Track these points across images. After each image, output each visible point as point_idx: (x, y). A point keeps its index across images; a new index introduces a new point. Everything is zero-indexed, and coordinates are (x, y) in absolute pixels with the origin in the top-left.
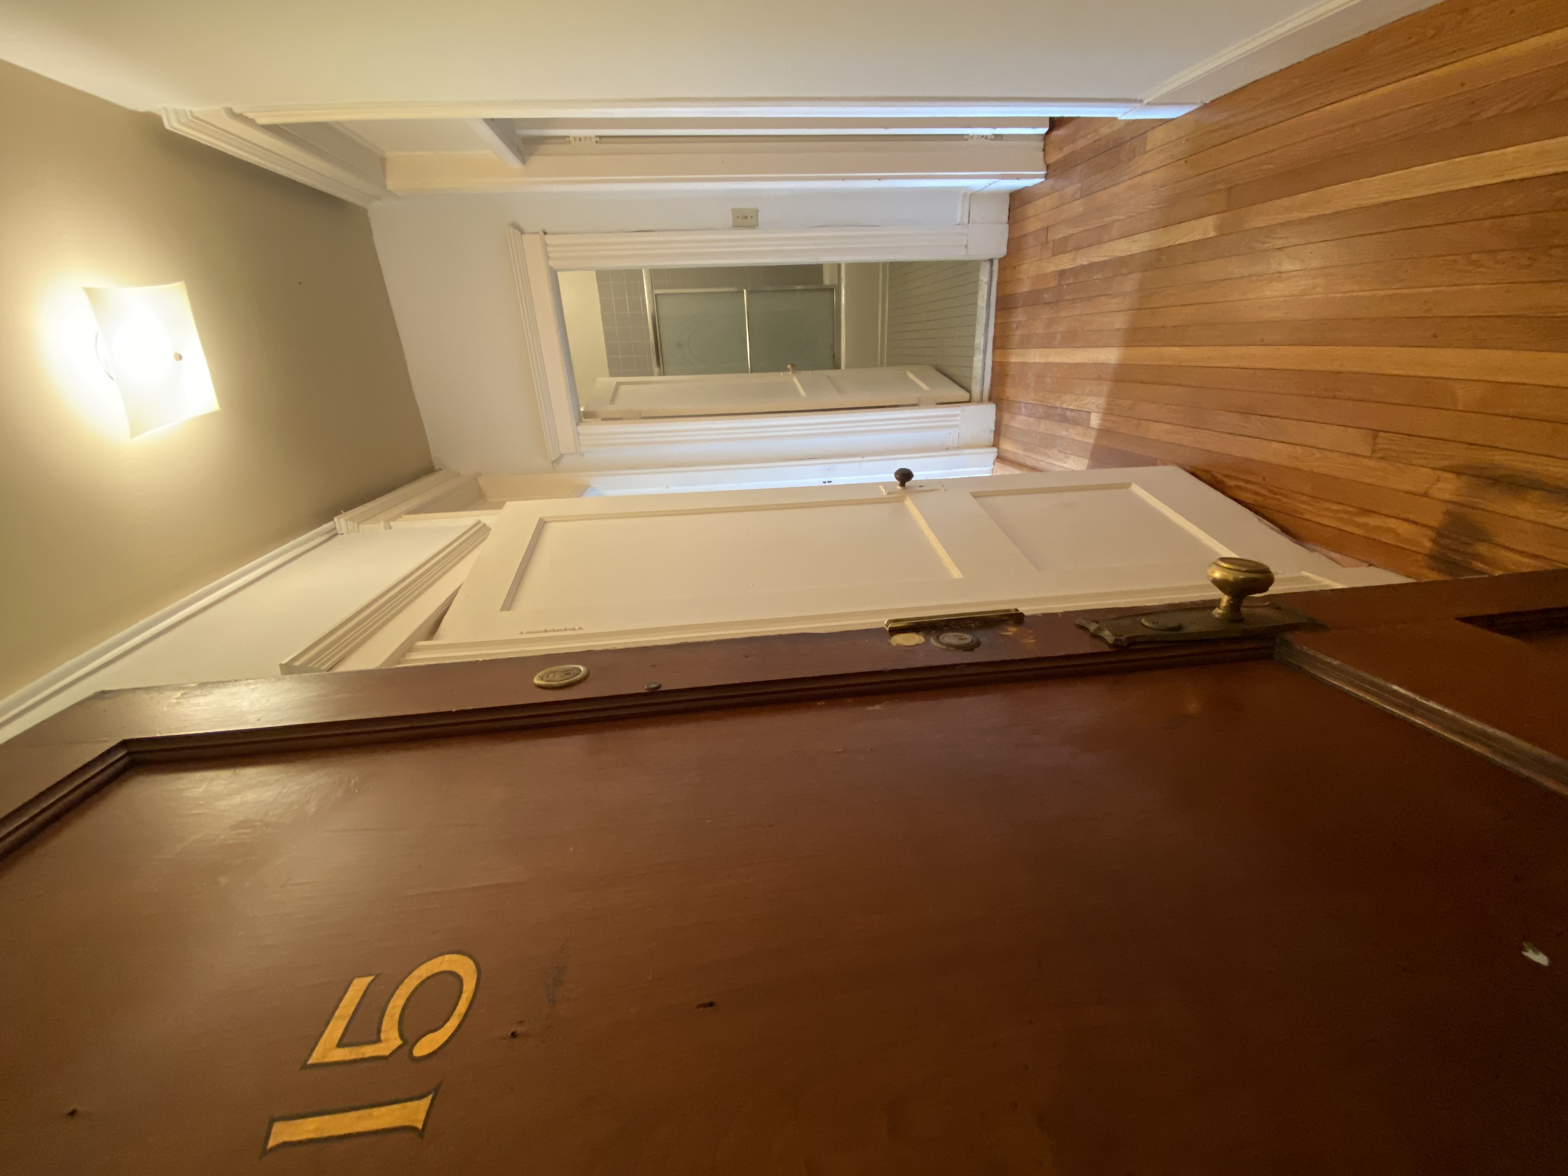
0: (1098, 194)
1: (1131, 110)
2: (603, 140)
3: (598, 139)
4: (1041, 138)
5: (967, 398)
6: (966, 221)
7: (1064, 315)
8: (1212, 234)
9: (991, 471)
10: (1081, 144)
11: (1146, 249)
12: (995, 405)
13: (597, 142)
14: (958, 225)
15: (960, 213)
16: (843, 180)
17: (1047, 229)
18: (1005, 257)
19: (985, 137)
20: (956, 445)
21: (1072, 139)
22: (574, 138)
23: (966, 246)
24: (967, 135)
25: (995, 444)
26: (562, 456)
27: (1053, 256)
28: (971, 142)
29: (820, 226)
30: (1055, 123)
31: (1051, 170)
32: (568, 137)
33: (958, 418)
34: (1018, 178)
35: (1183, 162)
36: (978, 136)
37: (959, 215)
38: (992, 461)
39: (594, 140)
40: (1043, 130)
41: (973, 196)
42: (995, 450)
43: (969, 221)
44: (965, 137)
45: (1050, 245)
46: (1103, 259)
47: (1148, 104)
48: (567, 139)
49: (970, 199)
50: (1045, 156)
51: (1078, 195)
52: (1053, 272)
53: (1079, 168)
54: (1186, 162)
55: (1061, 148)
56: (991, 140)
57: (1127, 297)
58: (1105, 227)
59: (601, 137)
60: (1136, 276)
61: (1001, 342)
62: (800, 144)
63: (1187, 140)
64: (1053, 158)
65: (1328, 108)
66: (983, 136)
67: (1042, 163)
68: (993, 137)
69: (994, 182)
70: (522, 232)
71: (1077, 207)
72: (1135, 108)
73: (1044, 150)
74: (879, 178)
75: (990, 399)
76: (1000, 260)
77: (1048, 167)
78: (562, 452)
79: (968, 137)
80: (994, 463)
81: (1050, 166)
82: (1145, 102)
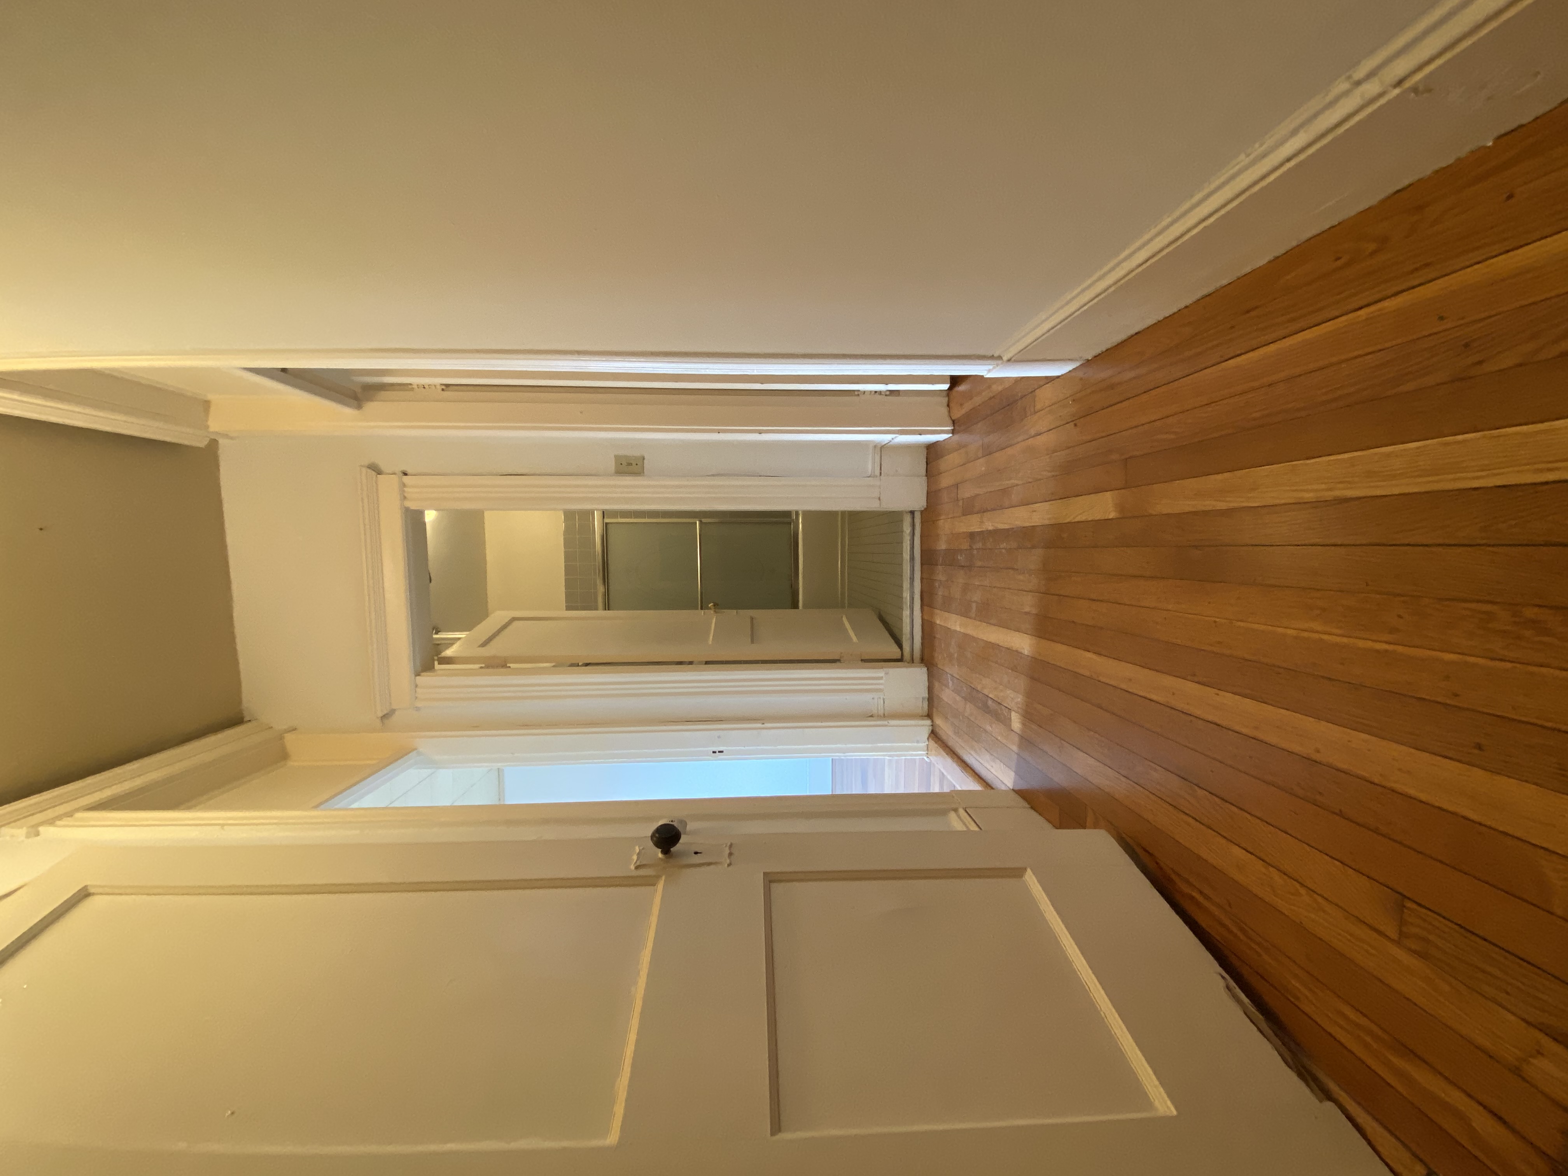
0: (997, 454)
1: (994, 368)
2: (451, 388)
3: (444, 387)
4: (945, 394)
5: (898, 655)
6: (877, 472)
7: (977, 583)
8: (1112, 515)
9: (926, 748)
10: (978, 400)
11: (1047, 522)
12: (926, 669)
13: (443, 390)
14: (869, 477)
15: (870, 466)
16: (719, 433)
17: (957, 486)
18: (926, 509)
19: (880, 393)
20: (881, 713)
21: (969, 396)
22: (418, 385)
23: (879, 499)
24: (859, 391)
25: (929, 716)
26: (393, 711)
27: (964, 515)
28: (862, 397)
29: (713, 475)
30: (955, 381)
31: (957, 425)
32: (411, 384)
33: (881, 681)
34: (920, 433)
35: (1072, 424)
36: (871, 392)
37: (870, 467)
38: (927, 736)
39: (439, 388)
40: (946, 387)
41: (882, 449)
42: (929, 722)
43: (881, 473)
44: (856, 393)
45: (961, 503)
46: (1006, 527)
47: (1009, 360)
48: (410, 387)
49: (881, 451)
50: (949, 412)
51: (980, 454)
52: (964, 533)
53: (980, 425)
54: (1075, 425)
55: (961, 405)
56: (886, 395)
57: (1033, 576)
58: (1005, 491)
59: (447, 386)
60: (1039, 553)
61: (927, 600)
62: (653, 397)
63: (1074, 400)
64: (958, 413)
65: (1231, 362)
66: (876, 392)
67: (948, 419)
68: (888, 393)
69: (896, 437)
70: (379, 472)
71: (980, 466)
72: (997, 365)
73: (948, 405)
74: (760, 432)
75: (922, 660)
76: (922, 512)
77: (954, 422)
78: (394, 707)
79: (859, 393)
80: (928, 739)
81: (955, 422)
82: (1005, 358)
